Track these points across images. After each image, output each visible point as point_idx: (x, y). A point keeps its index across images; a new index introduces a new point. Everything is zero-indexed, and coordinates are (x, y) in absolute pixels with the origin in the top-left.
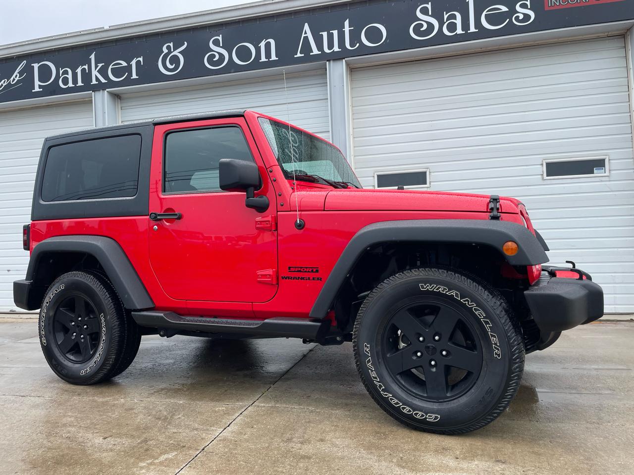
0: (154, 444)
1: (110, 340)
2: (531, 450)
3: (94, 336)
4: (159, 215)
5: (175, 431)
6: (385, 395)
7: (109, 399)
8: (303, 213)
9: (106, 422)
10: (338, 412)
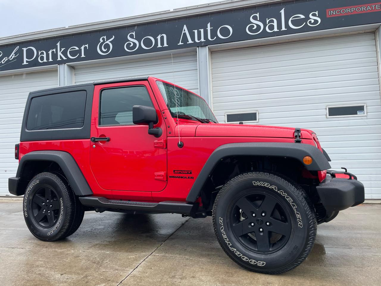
0: (92, 278)
1: (66, 214)
2: (321, 284)
3: (56, 211)
4: (96, 139)
5: (104, 270)
6: (232, 249)
7: (64, 250)
8: (182, 138)
9: (62, 265)
10: (203, 260)
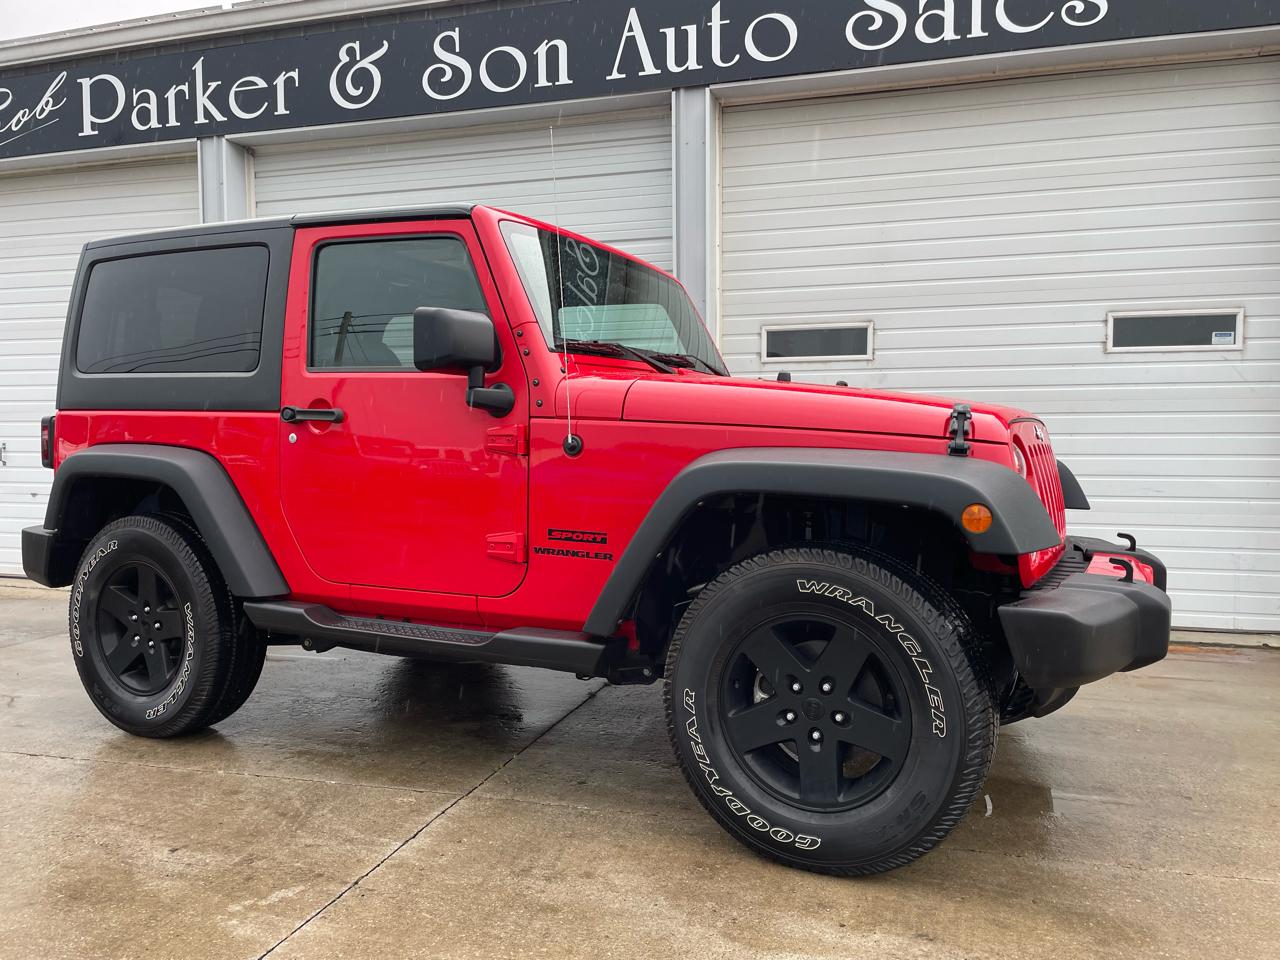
0: (265, 866)
1: (202, 654)
2: (991, 917)
3: (173, 644)
4: (299, 412)
5: (309, 841)
6: (718, 791)
7: (196, 768)
8: (581, 422)
9: (181, 818)
10: (634, 818)
